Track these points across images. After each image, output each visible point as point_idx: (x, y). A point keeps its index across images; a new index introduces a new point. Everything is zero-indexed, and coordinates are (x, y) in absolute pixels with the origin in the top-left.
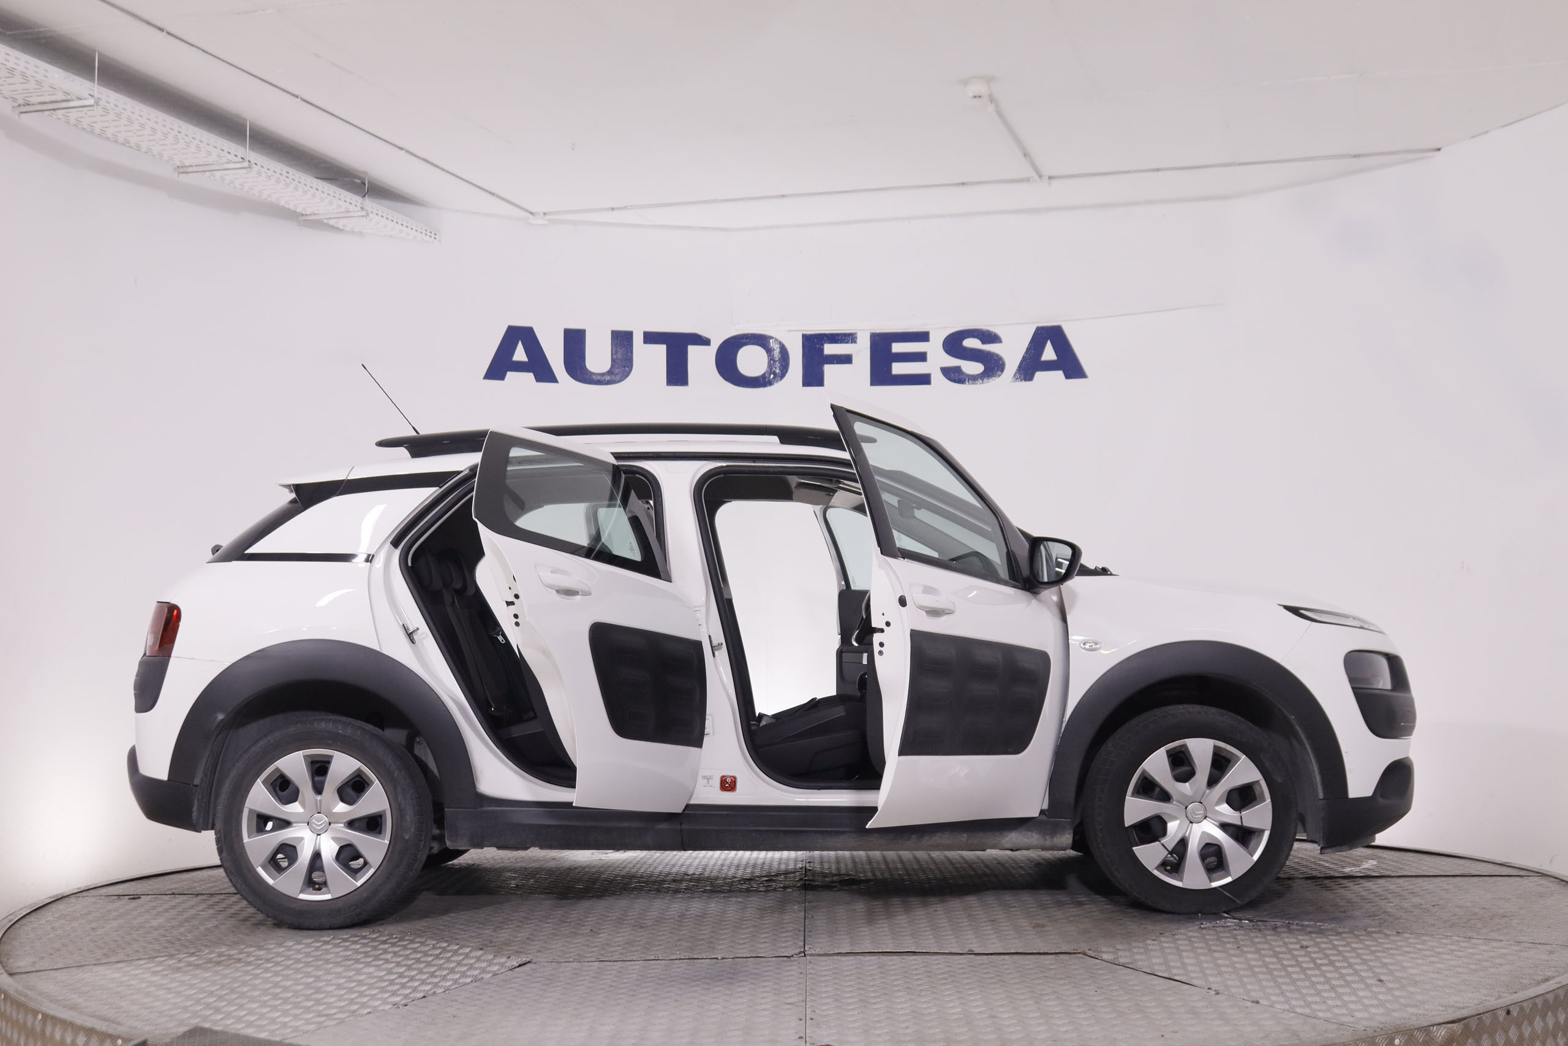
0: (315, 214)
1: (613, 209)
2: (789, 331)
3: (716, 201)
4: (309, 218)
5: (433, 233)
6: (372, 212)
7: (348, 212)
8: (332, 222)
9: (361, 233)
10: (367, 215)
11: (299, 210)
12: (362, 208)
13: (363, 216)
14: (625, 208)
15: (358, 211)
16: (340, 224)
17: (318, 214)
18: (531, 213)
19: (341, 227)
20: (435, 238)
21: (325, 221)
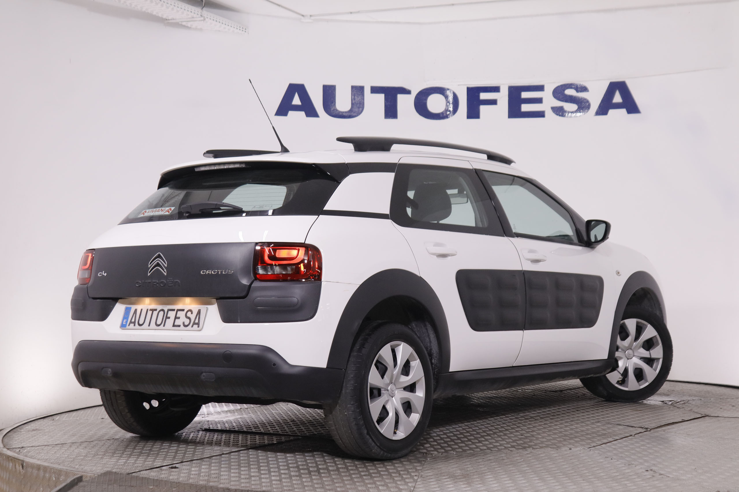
0: (174, 19)
1: (351, 13)
2: (459, 85)
3: (413, 8)
4: (170, 21)
5: (244, 28)
6: (207, 18)
7: (193, 18)
8: (184, 24)
9: (201, 30)
10: (204, 19)
11: (164, 17)
12: (201, 16)
13: (202, 20)
14: (359, 12)
15: (199, 17)
16: (189, 24)
17: (176, 19)
18: (303, 16)
19: (189, 26)
20: (245, 32)
21: (180, 23)
